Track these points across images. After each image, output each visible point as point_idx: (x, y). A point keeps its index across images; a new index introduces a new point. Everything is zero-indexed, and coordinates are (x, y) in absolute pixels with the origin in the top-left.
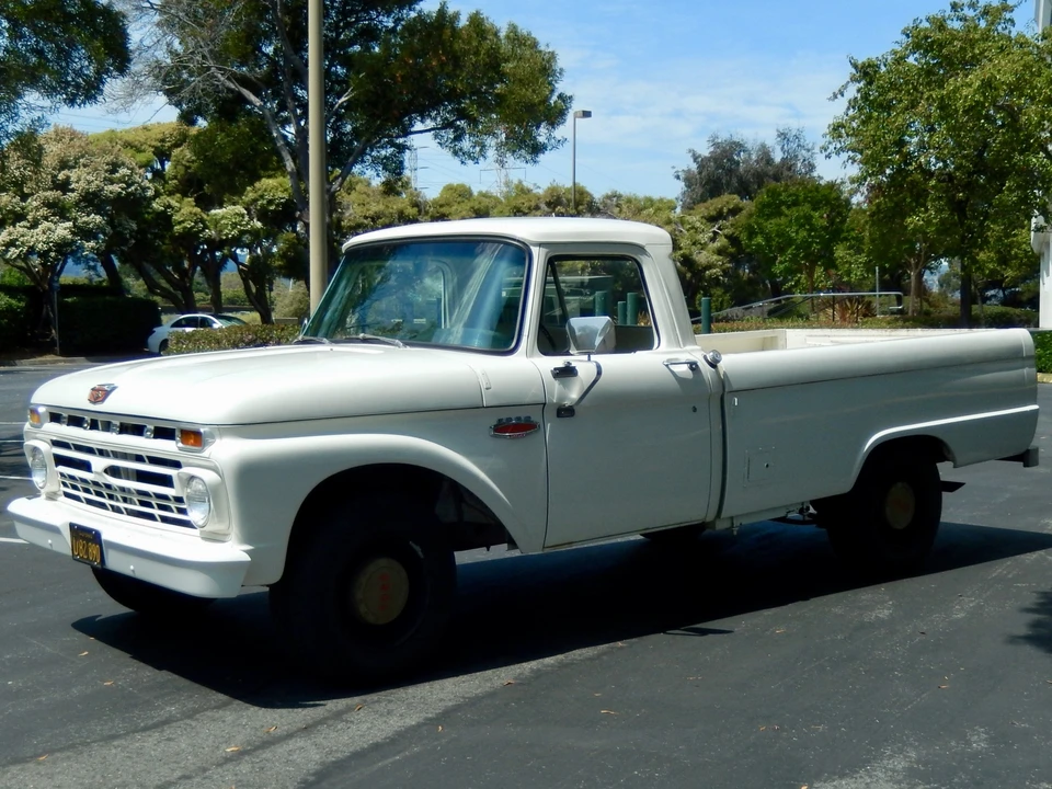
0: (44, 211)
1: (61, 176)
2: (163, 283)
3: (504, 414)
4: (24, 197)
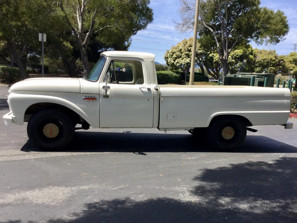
0: (185, 56)
1: (189, 49)
2: (212, 72)
3: (87, 95)
4: (182, 53)
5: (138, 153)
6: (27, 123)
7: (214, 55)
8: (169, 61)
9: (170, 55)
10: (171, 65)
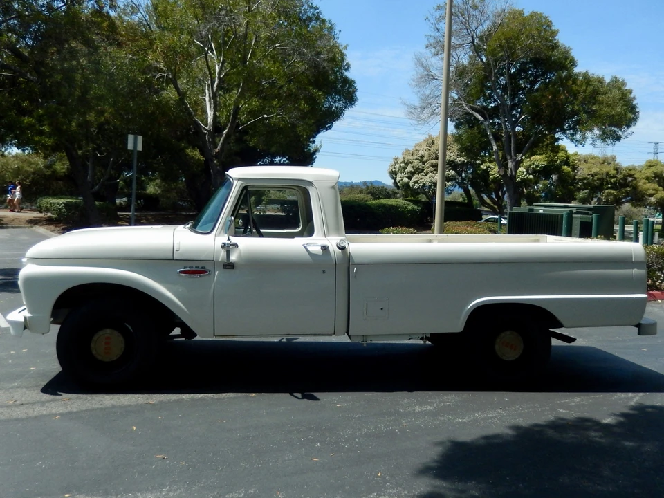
0: (431, 169)
2: (488, 201)
3: (190, 264)
4: (424, 163)
5: (299, 395)
6: (58, 327)
7: (491, 165)
8: (398, 179)
9: (400, 167)
10: (403, 186)
